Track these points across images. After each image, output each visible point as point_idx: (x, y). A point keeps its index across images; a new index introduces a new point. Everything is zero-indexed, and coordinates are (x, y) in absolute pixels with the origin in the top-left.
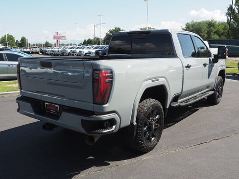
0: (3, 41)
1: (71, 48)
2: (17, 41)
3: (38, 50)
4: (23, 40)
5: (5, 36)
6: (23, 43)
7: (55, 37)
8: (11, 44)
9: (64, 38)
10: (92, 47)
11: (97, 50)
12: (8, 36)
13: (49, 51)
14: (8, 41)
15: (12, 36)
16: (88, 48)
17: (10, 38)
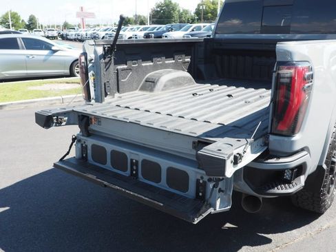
0: (4, 22)
1: (105, 30)
2: (23, 21)
3: (55, 34)
4: (32, 19)
5: (7, 14)
6: (32, 23)
7: (78, 15)
8: (15, 26)
9: (92, 15)
10: (138, 28)
11: (147, 32)
12: (11, 14)
13: (72, 35)
14: (11, 20)
15: (16, 14)
16: (132, 29)
17: (15, 17)
